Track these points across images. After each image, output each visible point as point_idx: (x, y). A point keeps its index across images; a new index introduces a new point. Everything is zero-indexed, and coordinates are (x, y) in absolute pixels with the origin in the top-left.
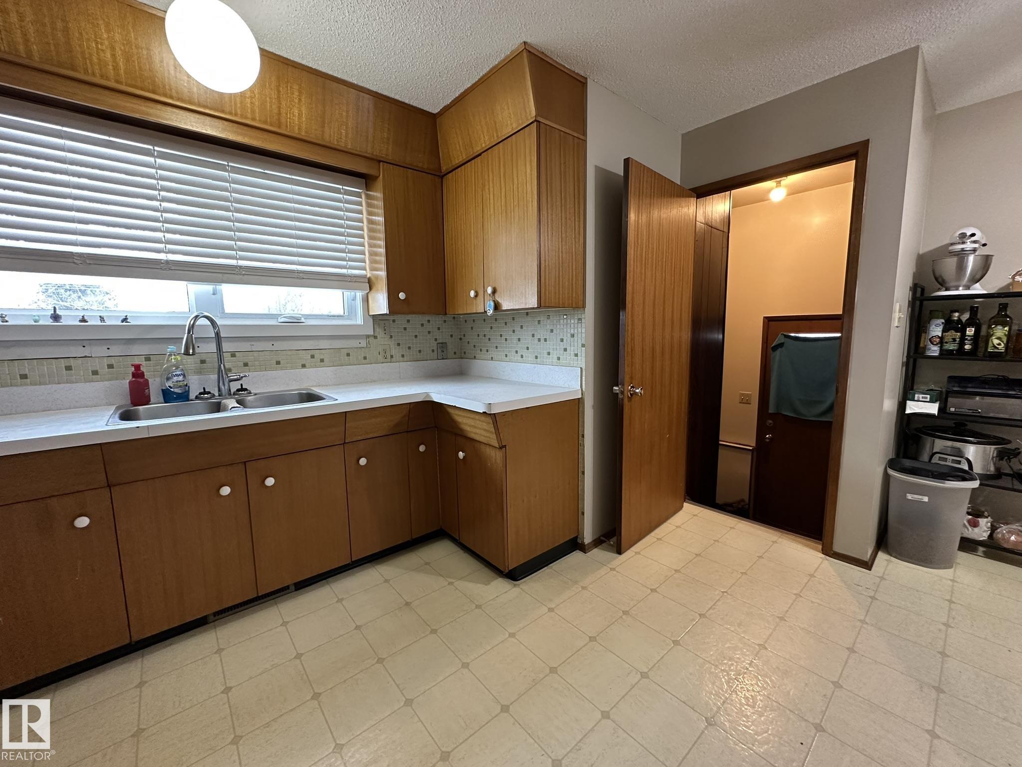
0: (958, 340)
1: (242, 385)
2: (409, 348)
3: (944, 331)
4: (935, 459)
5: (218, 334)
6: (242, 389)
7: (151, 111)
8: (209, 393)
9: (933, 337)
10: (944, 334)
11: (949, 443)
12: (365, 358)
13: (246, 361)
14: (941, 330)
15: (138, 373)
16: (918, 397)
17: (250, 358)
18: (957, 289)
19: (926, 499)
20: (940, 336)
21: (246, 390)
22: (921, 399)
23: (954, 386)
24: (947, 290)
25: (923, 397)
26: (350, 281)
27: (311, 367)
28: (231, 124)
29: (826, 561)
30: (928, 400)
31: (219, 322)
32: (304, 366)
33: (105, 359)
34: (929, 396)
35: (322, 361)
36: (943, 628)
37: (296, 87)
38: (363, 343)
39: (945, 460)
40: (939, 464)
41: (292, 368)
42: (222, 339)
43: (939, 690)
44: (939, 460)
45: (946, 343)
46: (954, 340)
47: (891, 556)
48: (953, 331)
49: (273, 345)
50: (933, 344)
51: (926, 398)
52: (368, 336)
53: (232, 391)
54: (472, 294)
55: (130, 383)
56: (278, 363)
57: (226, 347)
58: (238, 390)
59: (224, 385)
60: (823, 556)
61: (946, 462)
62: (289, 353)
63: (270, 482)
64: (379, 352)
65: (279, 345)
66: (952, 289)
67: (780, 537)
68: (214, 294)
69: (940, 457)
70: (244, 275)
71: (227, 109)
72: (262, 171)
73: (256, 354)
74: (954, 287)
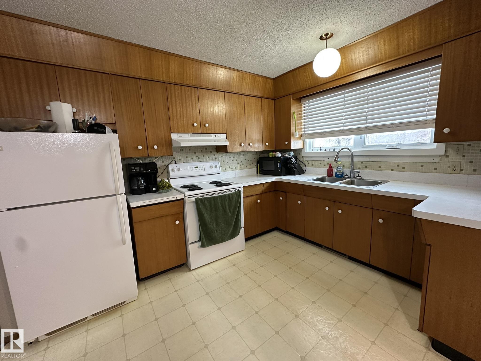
1: (359, 175)
5: (352, 154)
6: (359, 176)
8: (348, 176)
12: (435, 169)
13: (366, 165)
15: (330, 167)
17: (368, 164)
21: (360, 177)
27: (396, 170)
31: (352, 150)
32: (392, 170)
35: (404, 168)
38: (436, 160)
41: (386, 170)
42: (354, 156)
49: (378, 159)
52: (441, 156)
53: (355, 177)
55: (328, 169)
56: (380, 167)
57: (355, 159)
58: (357, 177)
59: (352, 173)
62: (386, 163)
64: (449, 166)
65: (381, 159)
70: (367, 130)
73: (370, 163)
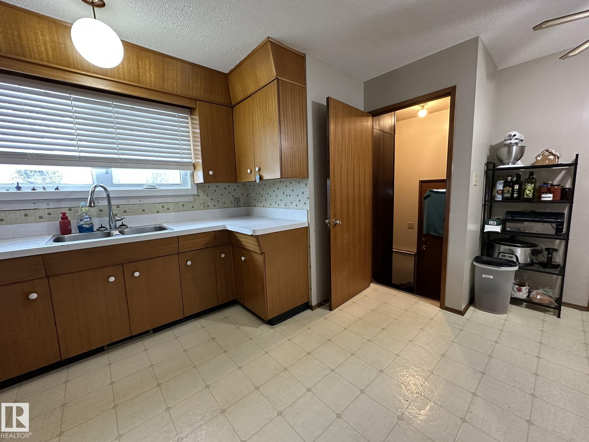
0: (510, 191)
1: (122, 223)
2: (218, 201)
3: (504, 187)
4: (500, 257)
5: (108, 195)
6: (123, 225)
7: (68, 77)
8: (104, 227)
9: (498, 190)
10: (504, 188)
11: (508, 247)
12: (193, 207)
13: (125, 210)
14: (502, 186)
15: (64, 217)
16: (491, 223)
17: (127, 208)
18: (508, 164)
19: (492, 277)
20: (502, 189)
21: (125, 225)
22: (492, 224)
23: (508, 217)
24: (504, 165)
25: (493, 223)
26: (183, 165)
27: (162, 212)
28: (112, 82)
29: (441, 312)
30: (495, 224)
31: (109, 189)
32: (158, 212)
33: (46, 210)
34: (496, 222)
35: (168, 209)
36: (494, 343)
37: (147, 62)
38: (192, 199)
39: (505, 256)
40: (502, 258)
41: (151, 213)
42: (111, 198)
43: (483, 373)
44: (502, 256)
45: (505, 193)
46: (509, 192)
47: (476, 308)
48: (508, 187)
49: (140, 201)
50: (498, 194)
51: (494, 223)
52: (194, 195)
53: (117, 226)
54: (249, 171)
55: (60, 222)
56: (143, 210)
57: (113, 202)
58: (121, 226)
59: (113, 223)
60: (440, 309)
61: (505, 257)
62: (150, 205)
63: (137, 274)
64: (201, 204)
65: (143, 201)
66: (506, 164)
67: (419, 300)
68: (106, 174)
69: (502, 255)
70: (123, 163)
71: (110, 75)
72: (132, 106)
73: (131, 206)
74: (507, 163)
